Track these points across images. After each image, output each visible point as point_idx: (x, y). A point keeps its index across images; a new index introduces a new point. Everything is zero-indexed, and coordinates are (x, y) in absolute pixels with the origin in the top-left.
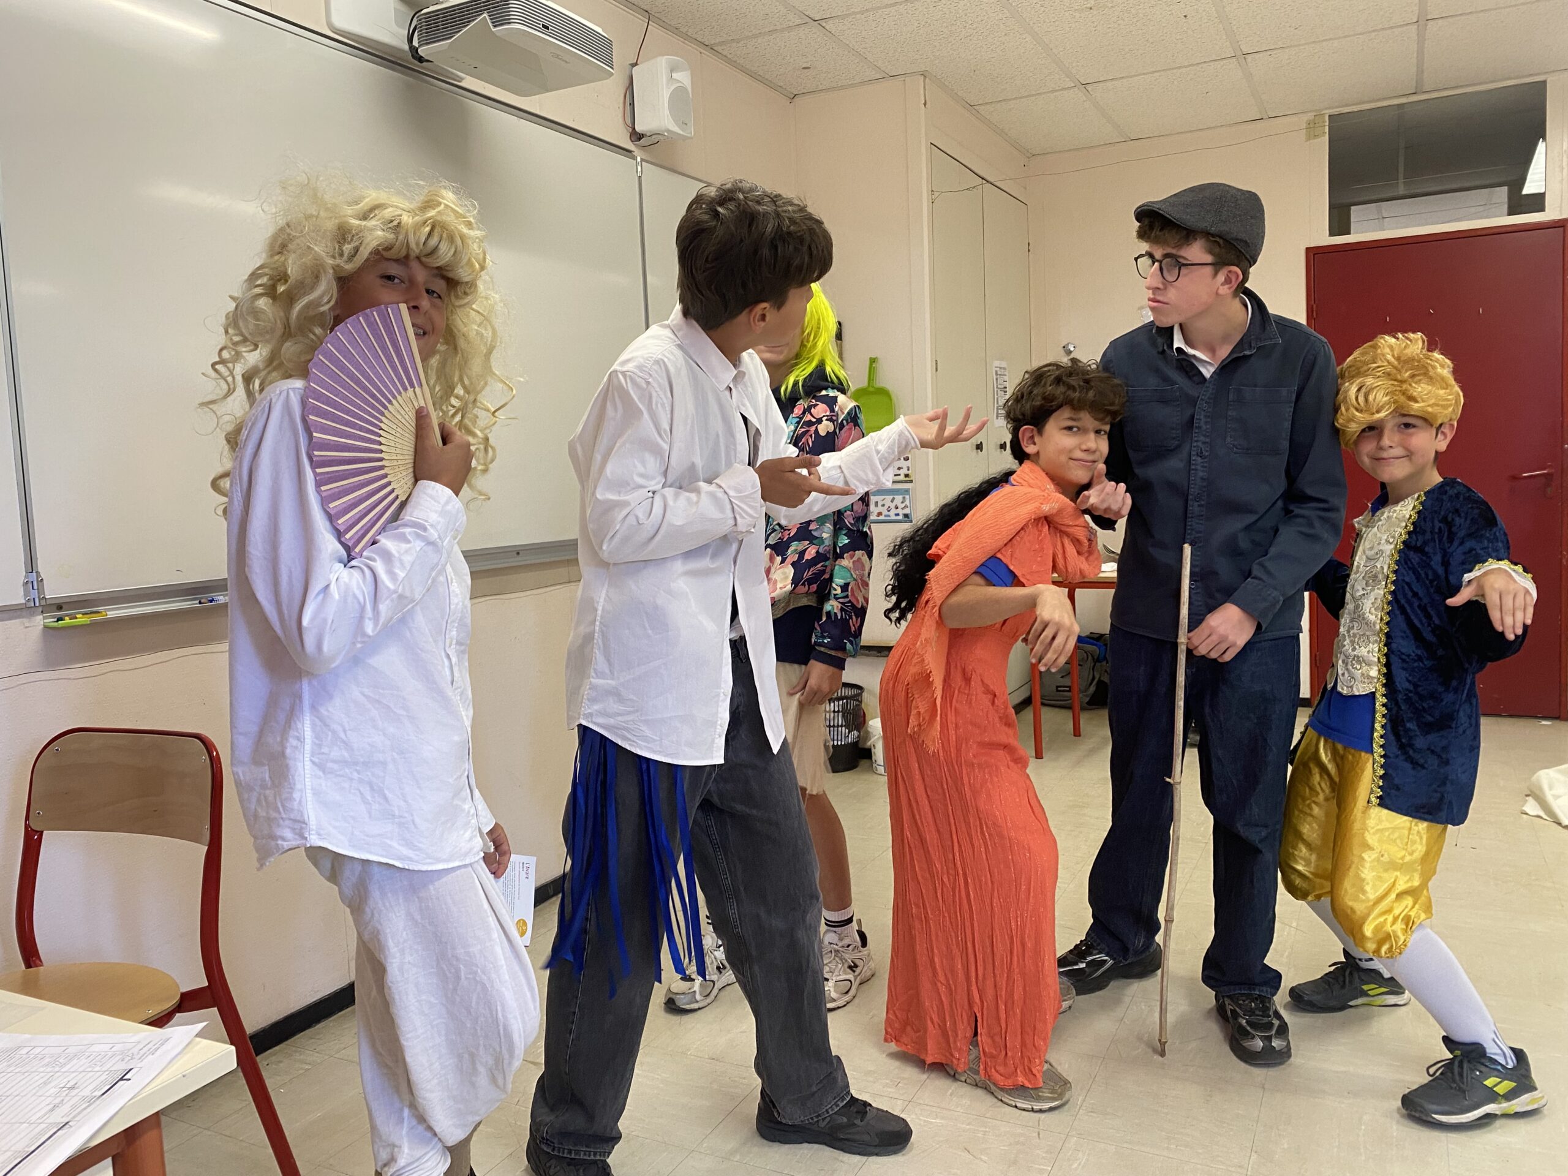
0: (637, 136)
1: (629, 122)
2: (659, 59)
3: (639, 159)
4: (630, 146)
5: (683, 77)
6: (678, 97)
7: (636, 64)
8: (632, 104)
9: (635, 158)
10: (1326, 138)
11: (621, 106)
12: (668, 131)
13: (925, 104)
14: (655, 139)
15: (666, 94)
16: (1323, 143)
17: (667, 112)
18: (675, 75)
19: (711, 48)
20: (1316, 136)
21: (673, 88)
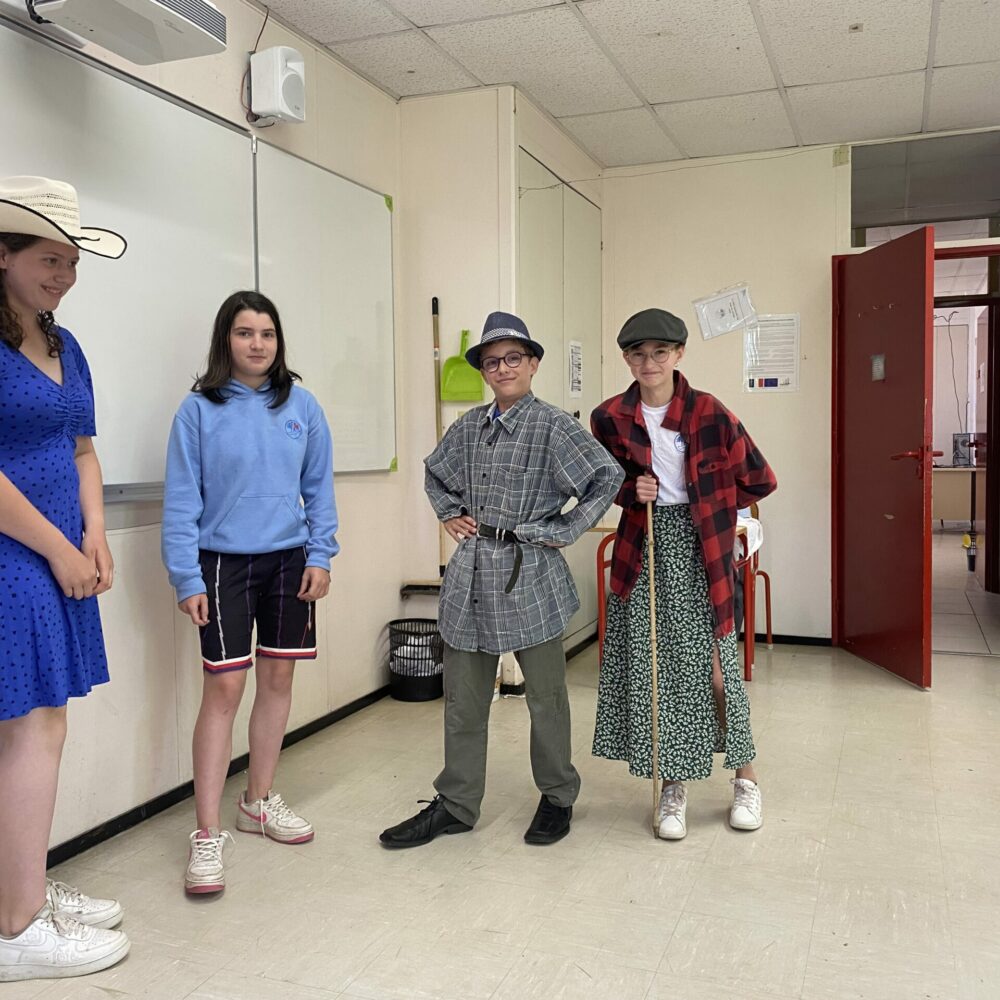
0: (253, 117)
1: (246, 102)
2: (275, 48)
3: (254, 138)
4: (246, 125)
5: (298, 67)
6: (292, 85)
7: (254, 52)
8: (249, 88)
9: (250, 137)
10: (849, 166)
11: (239, 88)
12: (282, 114)
13: (515, 111)
14: (271, 120)
15: (280, 80)
16: (847, 169)
17: (281, 95)
18: (289, 65)
19: (325, 46)
20: (841, 163)
21: (286, 76)
